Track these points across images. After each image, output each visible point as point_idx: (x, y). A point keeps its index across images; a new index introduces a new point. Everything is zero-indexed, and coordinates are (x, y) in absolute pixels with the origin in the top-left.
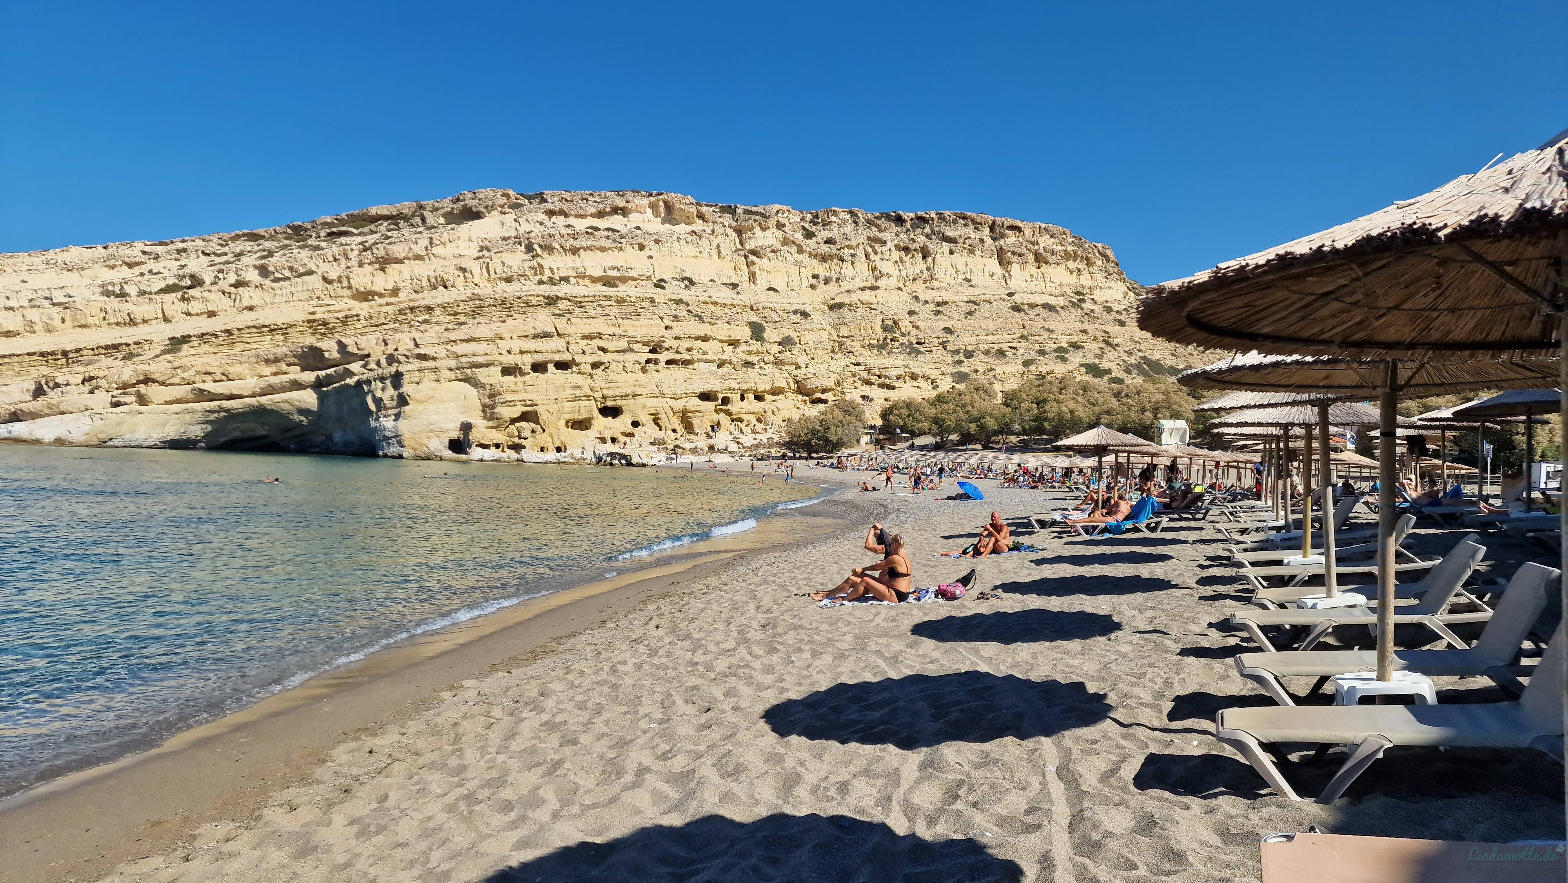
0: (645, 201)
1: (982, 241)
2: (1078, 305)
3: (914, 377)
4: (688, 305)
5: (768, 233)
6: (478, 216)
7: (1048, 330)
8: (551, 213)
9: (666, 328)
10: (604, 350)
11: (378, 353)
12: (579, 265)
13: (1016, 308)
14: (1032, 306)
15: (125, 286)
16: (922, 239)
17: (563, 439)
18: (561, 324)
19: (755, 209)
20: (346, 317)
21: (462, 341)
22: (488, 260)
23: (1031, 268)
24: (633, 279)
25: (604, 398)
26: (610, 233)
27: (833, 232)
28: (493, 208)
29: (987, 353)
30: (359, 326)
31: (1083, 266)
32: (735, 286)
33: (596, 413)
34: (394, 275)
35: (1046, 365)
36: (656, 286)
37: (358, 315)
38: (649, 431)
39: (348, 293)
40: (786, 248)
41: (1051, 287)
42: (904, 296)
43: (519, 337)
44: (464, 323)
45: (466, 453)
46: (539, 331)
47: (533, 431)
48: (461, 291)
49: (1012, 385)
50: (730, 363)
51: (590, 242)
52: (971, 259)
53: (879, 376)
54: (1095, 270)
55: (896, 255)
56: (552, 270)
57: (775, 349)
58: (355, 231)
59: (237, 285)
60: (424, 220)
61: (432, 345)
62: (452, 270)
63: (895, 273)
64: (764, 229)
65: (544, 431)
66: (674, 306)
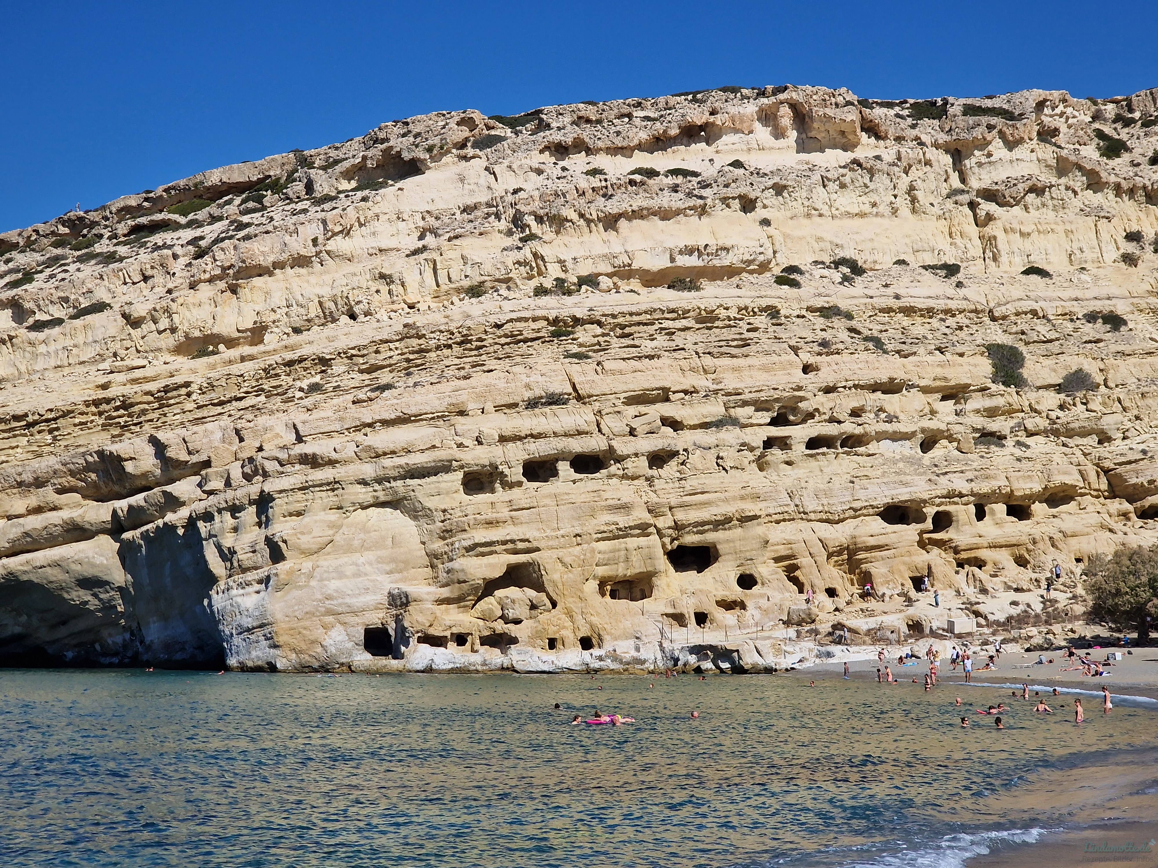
0: (751, 108)
4: (849, 316)
5: (1020, 152)
6: (413, 168)
9: (807, 369)
10: (676, 425)
11: (225, 457)
12: (616, 247)
17: (595, 620)
18: (583, 375)
19: (988, 103)
20: (167, 389)
21: (386, 423)
22: (435, 255)
24: (733, 271)
25: (678, 527)
26: (679, 180)
28: (444, 151)
30: (190, 406)
32: (951, 270)
33: (663, 563)
34: (256, 299)
36: (780, 281)
37: (187, 385)
38: (778, 595)
39: (169, 341)
40: (1063, 180)
43: (498, 408)
44: (388, 387)
45: (398, 656)
46: (538, 392)
47: (533, 607)
50: (950, 438)
51: (639, 201)
56: (561, 262)
57: (1050, 399)
58: (183, 220)
60: (309, 187)
61: (328, 434)
62: (365, 280)
64: (1011, 145)
65: (554, 605)
66: (820, 322)
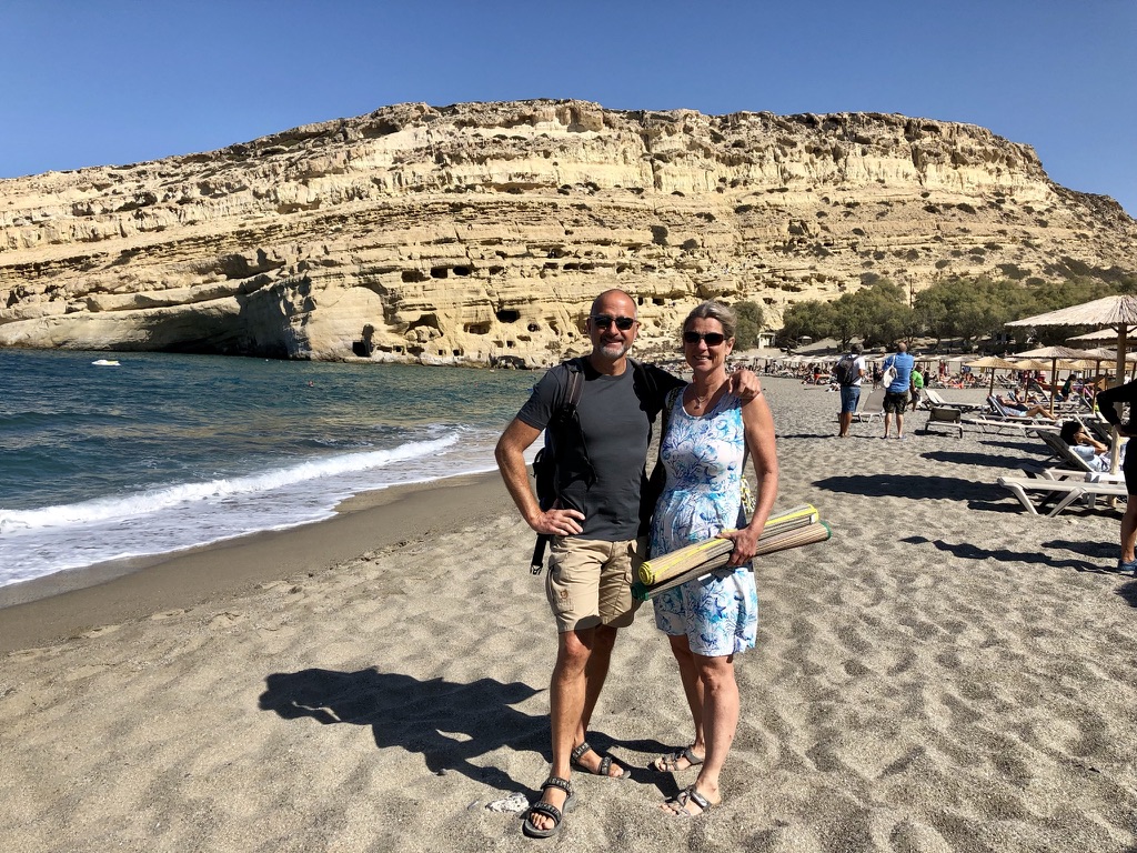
0: (552, 109)
1: (896, 141)
2: (996, 205)
3: (821, 279)
4: (590, 210)
5: (675, 137)
6: (394, 129)
7: (964, 230)
8: (460, 124)
9: (567, 232)
10: (504, 256)
11: (292, 260)
12: (485, 172)
13: (931, 209)
14: (948, 207)
15: (92, 206)
16: (833, 140)
17: (461, 343)
18: (463, 230)
19: (663, 114)
20: (270, 228)
21: (368, 248)
22: (400, 171)
23: (947, 169)
24: (538, 186)
25: (501, 302)
26: (517, 141)
27: (743, 136)
28: (407, 121)
29: (898, 254)
30: (280, 236)
31: (1003, 166)
32: (639, 191)
33: (493, 317)
34: (316, 188)
35: (959, 267)
36: (560, 191)
37: (280, 226)
38: (546, 334)
39: (274, 206)
40: (693, 152)
41: (968, 188)
42: (813, 198)
43: (422, 244)
44: (371, 231)
45: (368, 356)
46: (441, 237)
47: (431, 335)
48: (375, 199)
49: (923, 286)
50: (630, 267)
51: (497, 150)
52: (884, 160)
53: (784, 279)
54: (1017, 169)
55: (806, 157)
56: (459, 179)
57: (677, 253)
58: (287, 149)
59: (183, 202)
60: (346, 136)
61: (341, 251)
62: (368, 182)
63: (806, 174)
64: (670, 133)
65: (442, 335)
66: (576, 211)
